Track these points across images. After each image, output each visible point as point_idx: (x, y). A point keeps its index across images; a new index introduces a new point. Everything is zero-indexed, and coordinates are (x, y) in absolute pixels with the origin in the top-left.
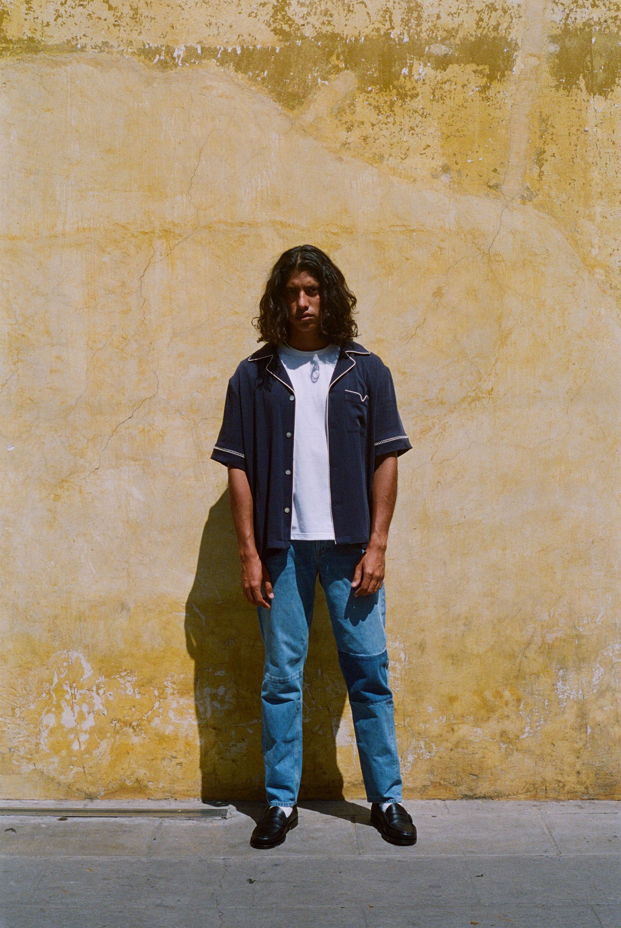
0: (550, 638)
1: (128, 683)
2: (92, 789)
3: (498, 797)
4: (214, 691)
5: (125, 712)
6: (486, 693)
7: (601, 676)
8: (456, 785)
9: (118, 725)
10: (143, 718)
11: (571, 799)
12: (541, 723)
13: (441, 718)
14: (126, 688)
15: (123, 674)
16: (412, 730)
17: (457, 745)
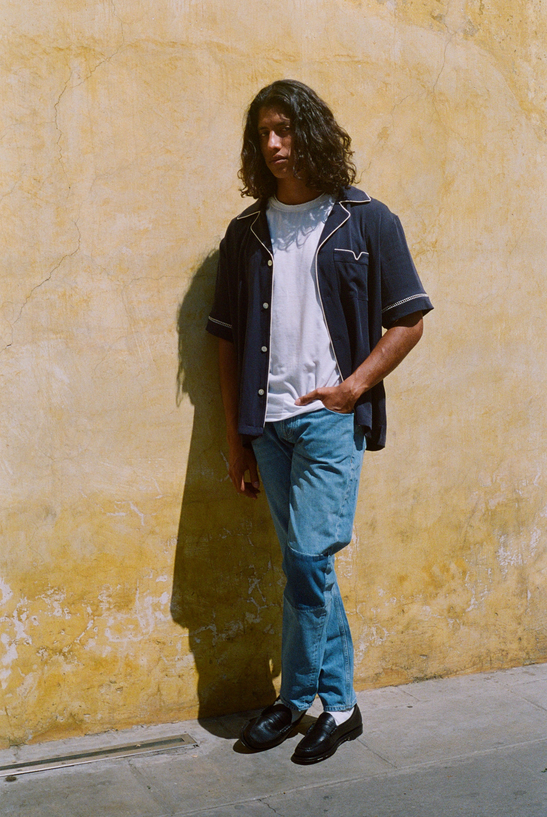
0: (493, 504)
1: (55, 602)
2: (18, 734)
3: (447, 674)
4: (156, 600)
5: (54, 638)
6: (434, 568)
7: (539, 538)
8: (407, 669)
9: (46, 654)
10: (75, 641)
11: (514, 667)
12: (485, 593)
13: (391, 599)
14: (53, 609)
15: (49, 593)
16: (364, 617)
17: (407, 627)
